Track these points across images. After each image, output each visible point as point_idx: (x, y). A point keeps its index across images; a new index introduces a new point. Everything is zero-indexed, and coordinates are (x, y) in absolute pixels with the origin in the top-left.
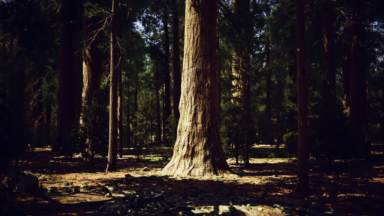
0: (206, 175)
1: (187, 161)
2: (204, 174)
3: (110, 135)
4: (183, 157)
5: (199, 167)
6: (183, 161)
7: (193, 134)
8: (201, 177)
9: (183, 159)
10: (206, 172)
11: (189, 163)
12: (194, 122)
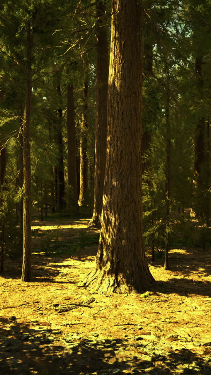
0: (133, 292)
1: (111, 277)
2: (130, 291)
3: (24, 245)
4: (107, 272)
5: (124, 283)
6: (106, 276)
7: (117, 249)
8: (128, 295)
9: (106, 274)
10: (132, 289)
11: (113, 280)
12: (118, 237)
